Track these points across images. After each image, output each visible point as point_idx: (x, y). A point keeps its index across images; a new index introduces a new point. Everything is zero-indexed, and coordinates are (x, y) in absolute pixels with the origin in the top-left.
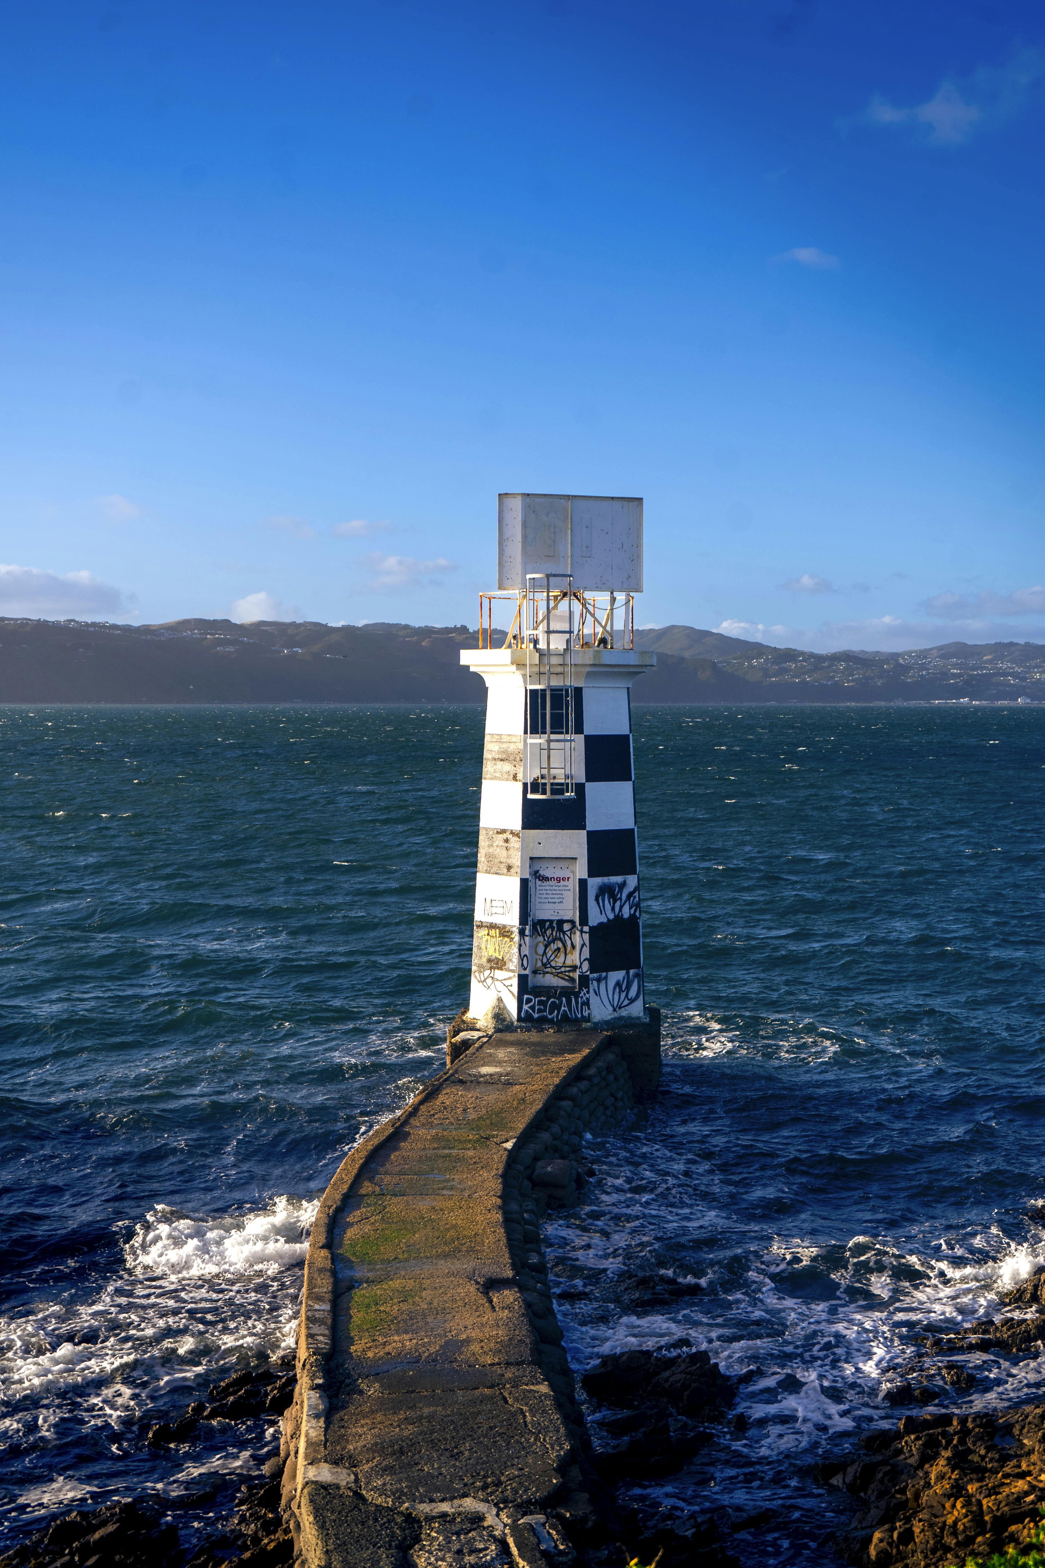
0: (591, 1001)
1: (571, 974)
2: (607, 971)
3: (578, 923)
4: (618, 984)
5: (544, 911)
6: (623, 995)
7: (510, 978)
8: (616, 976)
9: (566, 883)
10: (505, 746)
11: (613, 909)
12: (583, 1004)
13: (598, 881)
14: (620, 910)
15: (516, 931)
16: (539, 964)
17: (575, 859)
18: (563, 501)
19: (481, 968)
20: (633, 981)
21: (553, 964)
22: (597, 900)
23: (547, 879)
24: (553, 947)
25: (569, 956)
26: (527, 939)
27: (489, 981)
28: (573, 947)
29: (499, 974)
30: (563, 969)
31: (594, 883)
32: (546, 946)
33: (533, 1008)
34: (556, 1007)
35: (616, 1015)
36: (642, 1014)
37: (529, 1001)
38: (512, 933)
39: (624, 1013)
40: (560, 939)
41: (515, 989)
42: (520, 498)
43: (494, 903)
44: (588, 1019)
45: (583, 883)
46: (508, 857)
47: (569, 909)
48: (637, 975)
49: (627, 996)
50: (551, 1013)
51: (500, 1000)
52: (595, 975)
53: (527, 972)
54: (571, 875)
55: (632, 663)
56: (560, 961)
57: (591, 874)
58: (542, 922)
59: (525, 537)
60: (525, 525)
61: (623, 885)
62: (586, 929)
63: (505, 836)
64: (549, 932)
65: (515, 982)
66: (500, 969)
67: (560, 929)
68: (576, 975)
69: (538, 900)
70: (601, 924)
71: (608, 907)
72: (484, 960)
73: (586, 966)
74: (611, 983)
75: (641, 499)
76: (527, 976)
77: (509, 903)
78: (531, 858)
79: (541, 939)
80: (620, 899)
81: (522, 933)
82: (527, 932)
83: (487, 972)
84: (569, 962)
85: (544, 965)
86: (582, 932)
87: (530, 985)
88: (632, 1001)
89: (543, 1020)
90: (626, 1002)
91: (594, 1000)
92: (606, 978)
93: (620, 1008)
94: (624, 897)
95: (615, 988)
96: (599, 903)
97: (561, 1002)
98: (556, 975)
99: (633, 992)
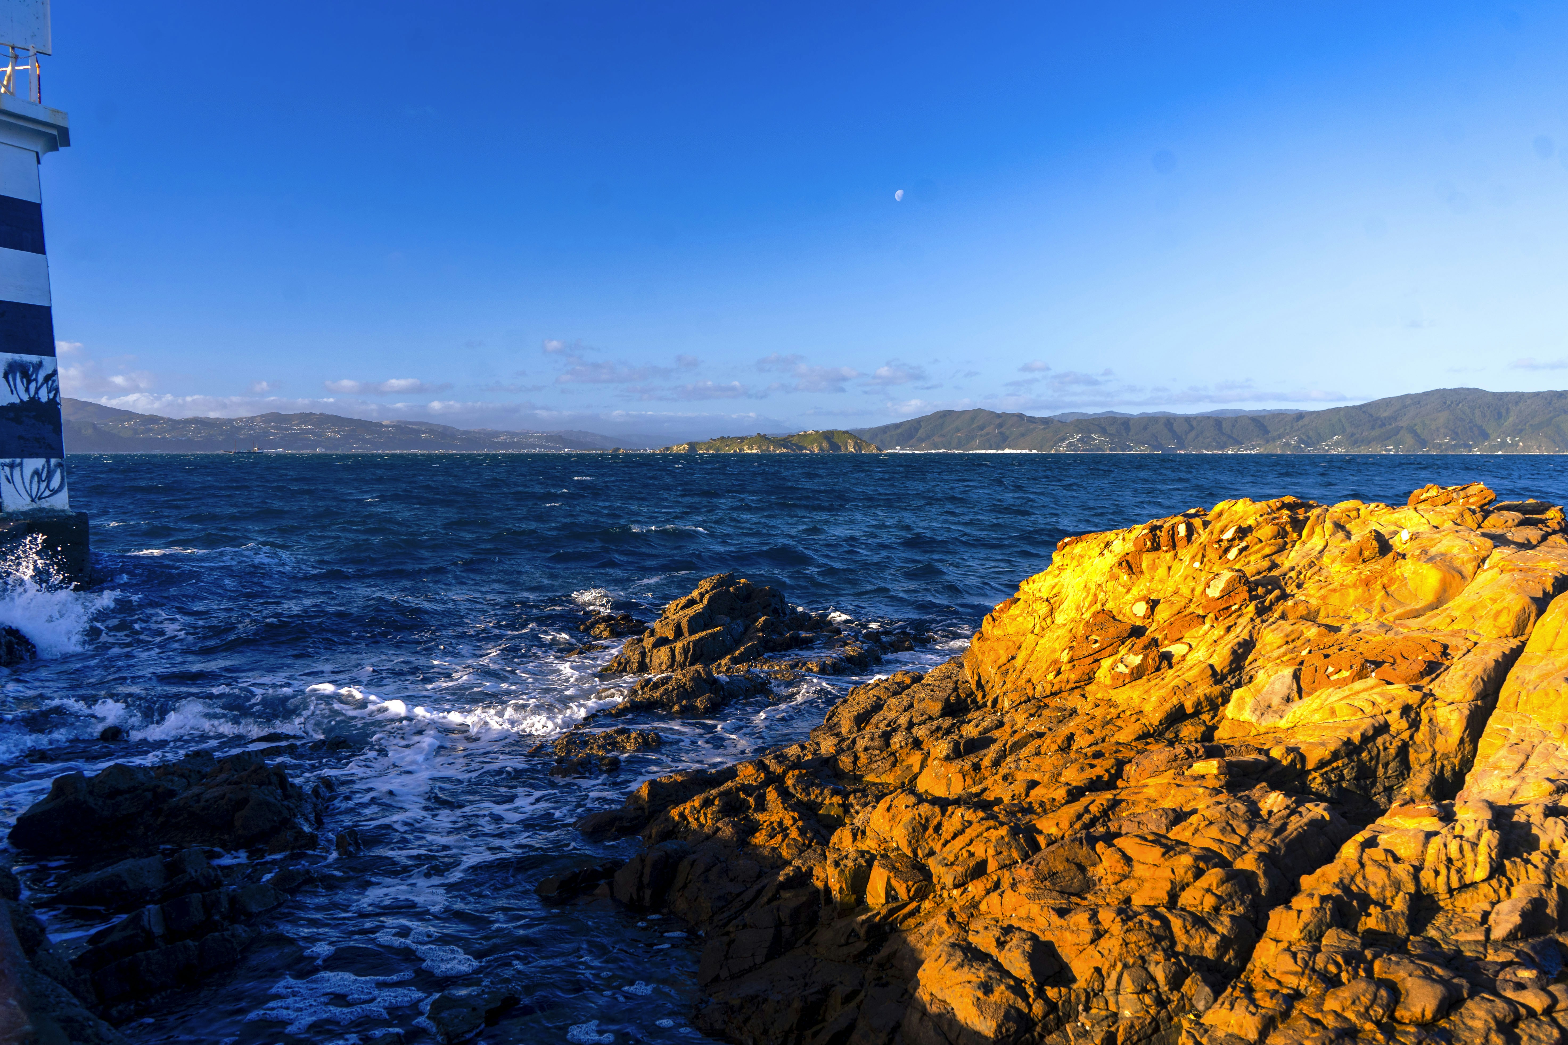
0: (3, 488)
2: (22, 457)
4: (37, 473)
6: (43, 485)
8: (33, 464)
11: (27, 390)
13: (7, 357)
14: (36, 393)
20: (55, 471)
22: (6, 377)
31: (2, 359)
35: (35, 506)
36: (67, 507)
39: (45, 504)
48: (60, 465)
49: (48, 486)
52: (7, 460)
55: (42, 118)
61: (40, 365)
70: (12, 405)
71: (21, 388)
74: (28, 472)
80: (36, 380)
88: (55, 492)
90: (47, 493)
91: (6, 488)
92: (21, 464)
93: (40, 499)
94: (41, 379)
95: (32, 477)
96: (8, 382)
99: (55, 482)
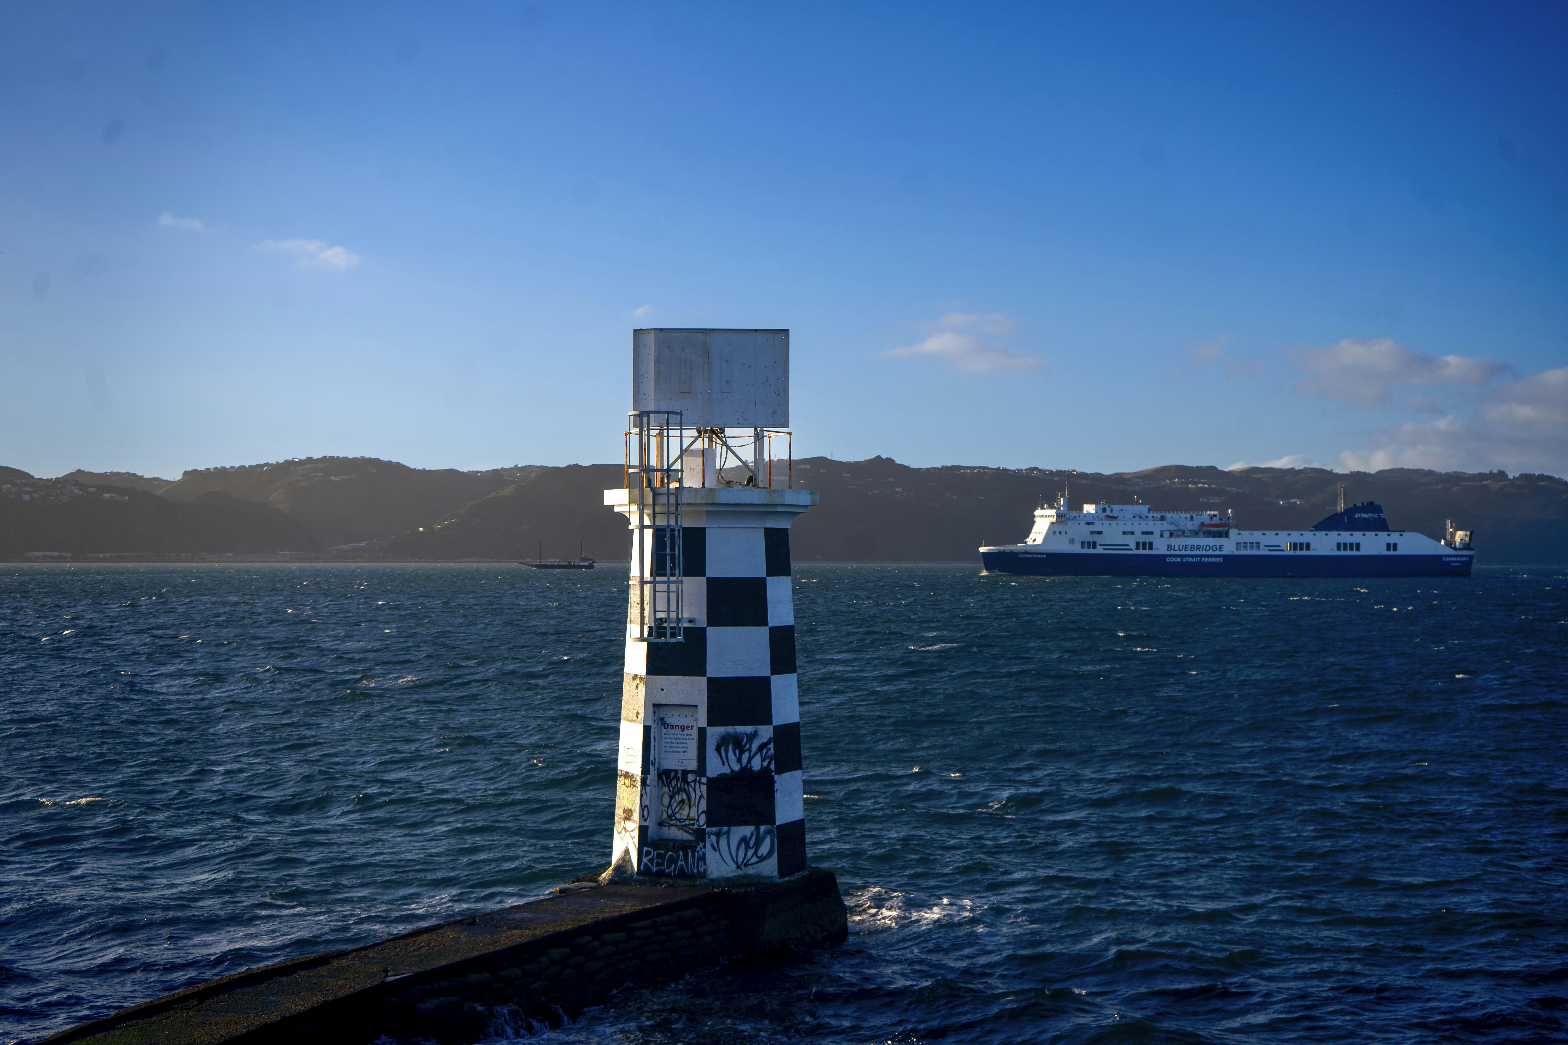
0: (707, 856)
1: (692, 828)
2: (730, 824)
3: (698, 775)
4: (744, 840)
5: (668, 761)
6: (751, 852)
7: (634, 830)
8: (740, 832)
9: (690, 732)
11: (739, 760)
12: (699, 858)
13: (721, 730)
14: (749, 761)
15: (639, 779)
16: (665, 816)
17: (696, 706)
18: (700, 335)
19: (619, 819)
20: (764, 838)
21: (678, 816)
22: (718, 749)
23: (672, 727)
24: (678, 798)
25: (693, 809)
26: (648, 789)
27: (623, 832)
28: (697, 799)
29: (629, 825)
30: (687, 822)
31: (714, 733)
32: (671, 797)
33: (651, 861)
34: (673, 861)
35: (740, 872)
36: (775, 873)
37: (648, 853)
38: (636, 782)
39: (751, 871)
40: (685, 791)
41: (636, 841)
42: (653, 333)
43: (628, 752)
44: (704, 875)
45: (702, 732)
46: (637, 704)
47: (692, 758)
48: (769, 832)
49: (755, 853)
50: (668, 867)
51: (628, 848)
52: (714, 829)
53: (646, 824)
54: (694, 723)
55: (756, 502)
56: (685, 812)
57: (710, 723)
58: (667, 772)
59: (658, 373)
60: (658, 361)
61: (755, 734)
62: (704, 780)
63: (637, 682)
64: (673, 783)
65: (637, 832)
66: (630, 820)
67: (685, 780)
68: (696, 828)
69: (663, 749)
70: (722, 776)
71: (732, 758)
72: (621, 811)
73: (703, 819)
75: (788, 330)
76: (646, 827)
77: (637, 751)
78: (654, 705)
79: (666, 789)
80: (750, 750)
81: (643, 781)
82: (649, 780)
83: (622, 823)
84: (693, 815)
85: (669, 817)
86: (701, 782)
87: (651, 837)
88: (762, 859)
89: (660, 874)
90: (755, 859)
91: (710, 855)
92: (727, 832)
93: (746, 865)
94: (754, 748)
95: (739, 845)
96: (720, 754)
97: (678, 856)
98: (681, 828)
99: (764, 849)
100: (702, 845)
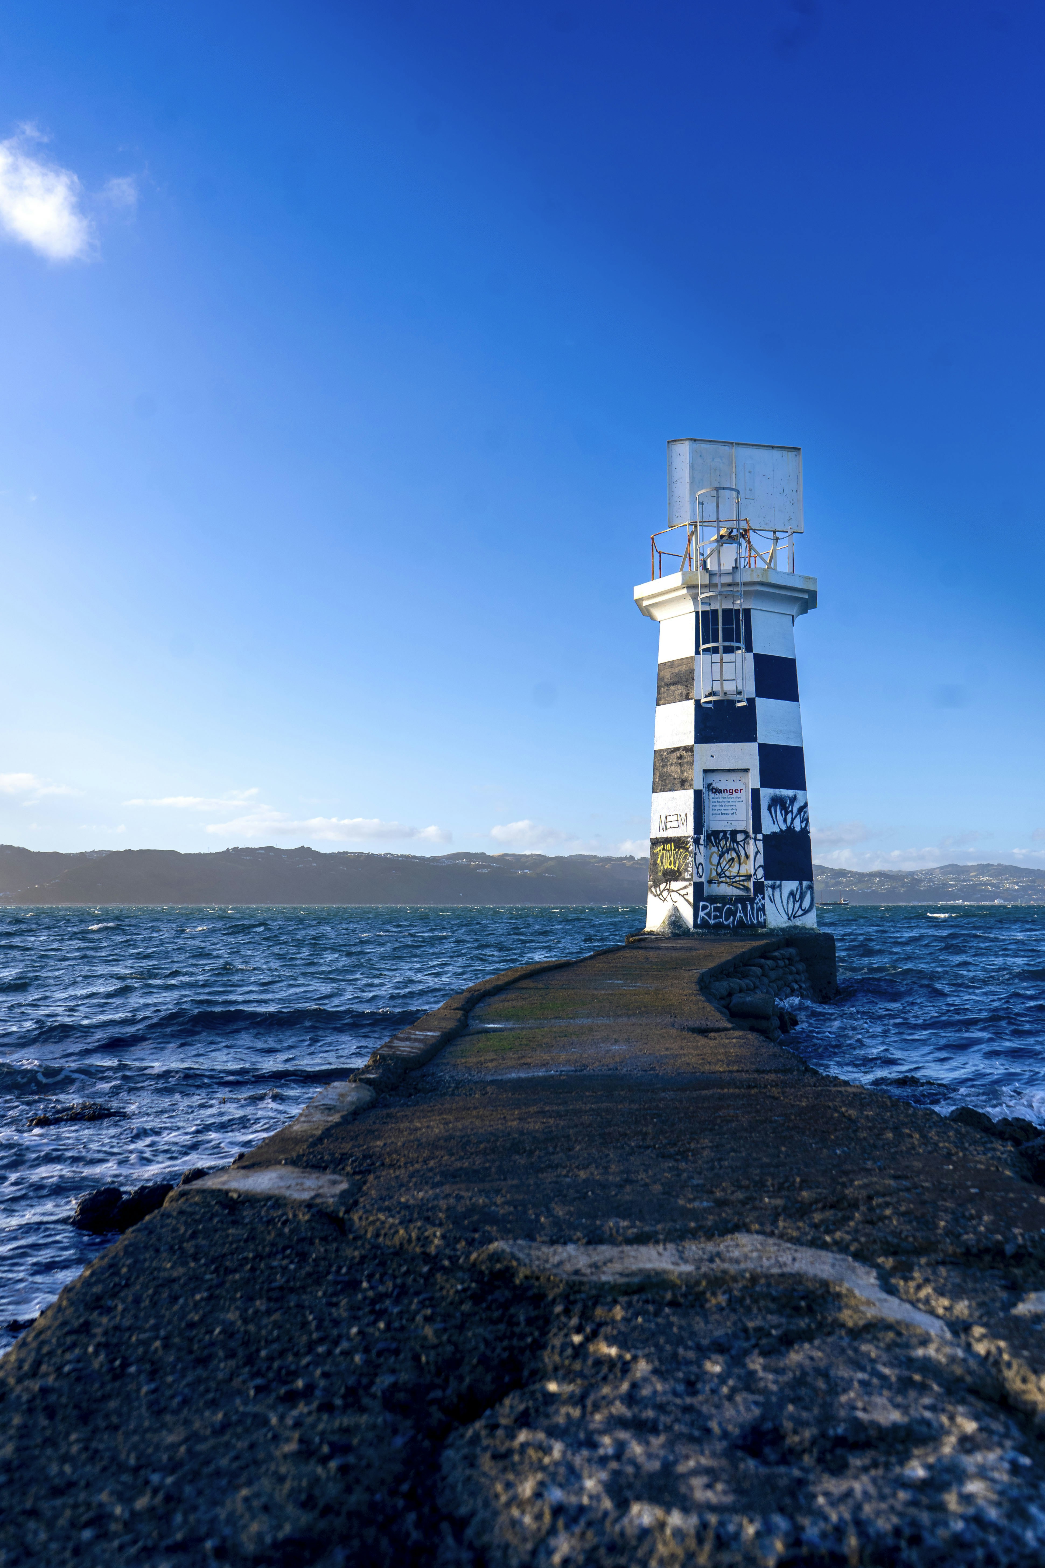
0: (766, 908)
1: (746, 884)
2: (781, 880)
3: (751, 834)
4: (792, 894)
5: (717, 822)
6: (797, 905)
7: (685, 887)
8: (790, 886)
9: (739, 795)
10: (676, 670)
11: (785, 820)
12: (759, 909)
13: (770, 792)
14: (792, 823)
15: (691, 841)
16: (714, 874)
17: (748, 770)
18: (727, 448)
19: (656, 884)
20: (806, 893)
21: (727, 873)
22: (769, 809)
23: (720, 791)
24: (727, 857)
25: (743, 866)
26: (702, 848)
27: (665, 893)
28: (747, 857)
29: (675, 885)
30: (737, 879)
31: (767, 794)
32: (720, 857)
33: (708, 915)
34: (731, 913)
35: (790, 924)
36: (815, 926)
37: (705, 907)
38: (688, 843)
39: (798, 922)
40: (734, 849)
41: (691, 898)
42: (688, 442)
43: (669, 819)
44: (764, 925)
45: (755, 793)
46: (682, 772)
47: (742, 820)
48: (809, 888)
49: (800, 906)
50: (727, 920)
51: (676, 909)
52: (770, 882)
53: (702, 880)
54: (743, 787)
55: (798, 585)
56: (734, 870)
57: (764, 785)
58: (716, 833)
59: (693, 478)
60: (692, 467)
61: (794, 799)
62: (760, 837)
63: (678, 754)
64: (723, 843)
65: (691, 890)
66: (676, 880)
67: (734, 840)
68: (751, 885)
69: (711, 812)
70: (774, 833)
71: (780, 818)
72: (660, 874)
73: (760, 873)
74: (786, 893)
75: (799, 449)
76: (702, 883)
77: (683, 816)
78: (705, 771)
79: (715, 849)
80: (792, 812)
81: (697, 842)
82: (702, 842)
83: (663, 886)
84: (743, 872)
85: (719, 875)
86: (755, 839)
87: (706, 894)
88: (806, 912)
89: (719, 926)
90: (800, 912)
91: (769, 906)
92: (780, 886)
93: (795, 917)
94: (795, 810)
95: (789, 897)
96: (771, 813)
97: (737, 909)
98: (731, 884)
99: (806, 904)
100: (760, 897)
